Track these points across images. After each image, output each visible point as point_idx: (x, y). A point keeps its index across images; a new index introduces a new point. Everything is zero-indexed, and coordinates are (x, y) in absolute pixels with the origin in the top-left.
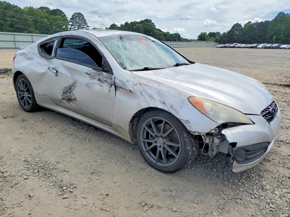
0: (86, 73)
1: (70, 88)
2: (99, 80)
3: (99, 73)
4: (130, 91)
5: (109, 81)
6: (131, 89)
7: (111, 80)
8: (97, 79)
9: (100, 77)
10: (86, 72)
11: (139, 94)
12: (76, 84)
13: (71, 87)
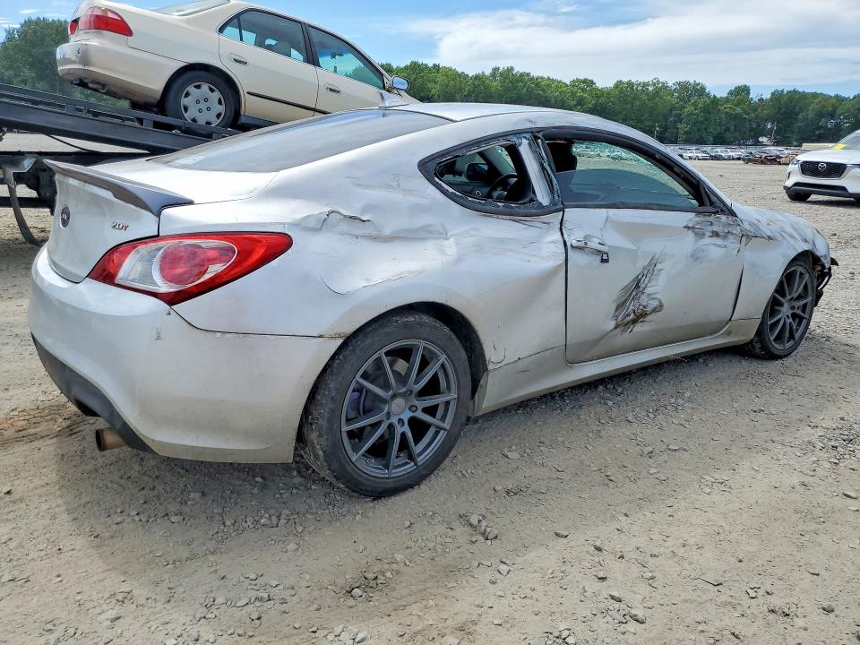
0: (685, 227)
1: (637, 284)
2: (716, 234)
3: (712, 218)
4: (769, 237)
5: (735, 232)
6: (770, 234)
7: (739, 228)
8: (708, 234)
9: (715, 228)
10: (684, 225)
11: (780, 238)
12: (658, 266)
13: (640, 280)
